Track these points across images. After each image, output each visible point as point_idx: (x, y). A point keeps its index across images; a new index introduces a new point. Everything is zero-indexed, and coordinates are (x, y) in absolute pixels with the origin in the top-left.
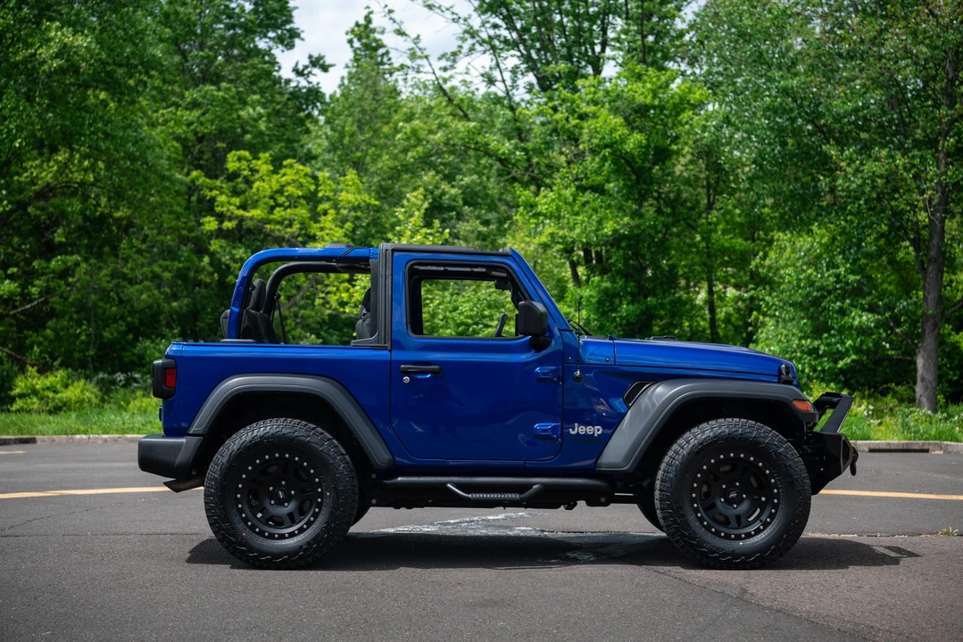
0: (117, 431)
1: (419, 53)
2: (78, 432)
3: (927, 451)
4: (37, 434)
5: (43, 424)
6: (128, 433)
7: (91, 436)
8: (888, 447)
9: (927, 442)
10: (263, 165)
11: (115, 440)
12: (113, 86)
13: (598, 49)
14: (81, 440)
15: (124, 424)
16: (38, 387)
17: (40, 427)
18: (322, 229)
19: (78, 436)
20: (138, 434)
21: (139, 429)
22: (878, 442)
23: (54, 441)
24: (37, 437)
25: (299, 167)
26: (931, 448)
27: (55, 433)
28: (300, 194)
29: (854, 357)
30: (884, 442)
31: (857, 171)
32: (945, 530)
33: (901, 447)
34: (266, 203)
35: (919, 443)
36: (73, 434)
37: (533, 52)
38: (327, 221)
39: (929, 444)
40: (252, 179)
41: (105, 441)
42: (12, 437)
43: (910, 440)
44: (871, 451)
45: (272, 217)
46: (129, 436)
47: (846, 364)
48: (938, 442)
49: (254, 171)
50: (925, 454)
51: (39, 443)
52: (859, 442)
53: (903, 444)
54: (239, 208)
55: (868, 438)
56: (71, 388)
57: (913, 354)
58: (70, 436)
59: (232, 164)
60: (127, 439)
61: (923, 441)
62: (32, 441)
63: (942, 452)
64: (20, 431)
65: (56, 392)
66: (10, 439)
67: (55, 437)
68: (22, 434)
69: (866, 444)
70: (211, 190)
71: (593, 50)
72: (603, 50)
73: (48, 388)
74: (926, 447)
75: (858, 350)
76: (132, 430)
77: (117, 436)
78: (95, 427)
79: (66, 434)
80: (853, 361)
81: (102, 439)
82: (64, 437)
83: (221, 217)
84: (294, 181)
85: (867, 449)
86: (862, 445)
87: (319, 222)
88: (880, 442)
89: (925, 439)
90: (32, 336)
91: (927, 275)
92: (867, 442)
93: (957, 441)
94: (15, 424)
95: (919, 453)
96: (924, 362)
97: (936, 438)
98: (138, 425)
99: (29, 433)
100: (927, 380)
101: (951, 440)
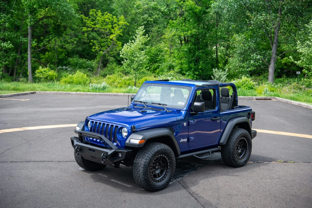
0: (57, 90)
3: (271, 99)
4: (36, 91)
6: (60, 91)
7: (50, 92)
8: (261, 98)
10: (99, 13)
11: (56, 93)
14: (48, 92)
16: (42, 71)
17: (37, 89)
18: (115, 31)
19: (47, 92)
20: (62, 91)
23: (40, 93)
24: (36, 92)
25: (109, 14)
26: (272, 98)
27: (41, 91)
28: (109, 21)
32: (279, 160)
33: (264, 98)
34: (100, 24)
35: (269, 97)
36: (46, 91)
38: (116, 29)
39: (272, 97)
40: (96, 17)
41: (54, 93)
42: (29, 92)
43: (267, 96)
44: (256, 99)
45: (102, 27)
46: (60, 92)
49: (97, 15)
50: (270, 101)
51: (37, 93)
52: (253, 97)
54: (93, 25)
56: (50, 72)
57: (268, 67)
58: (45, 92)
59: (91, 13)
60: (59, 93)
63: (275, 100)
64: (32, 90)
65: (46, 72)
66: (28, 93)
67: (41, 92)
68: (32, 91)
70: (86, 20)
74: (271, 98)
77: (57, 92)
78: (51, 89)
79: (44, 91)
81: (53, 93)
82: (43, 92)
83: (88, 27)
84: (107, 18)
85: (255, 99)
86: (254, 98)
87: (113, 29)
88: (259, 97)
89: (271, 96)
90: (42, 56)
91: (273, 47)
92: (255, 97)
93: (279, 97)
94: (31, 88)
95: (268, 100)
96: (271, 70)
97: (273, 96)
98: (63, 89)
99: (34, 90)
100: (271, 74)
101: (277, 97)
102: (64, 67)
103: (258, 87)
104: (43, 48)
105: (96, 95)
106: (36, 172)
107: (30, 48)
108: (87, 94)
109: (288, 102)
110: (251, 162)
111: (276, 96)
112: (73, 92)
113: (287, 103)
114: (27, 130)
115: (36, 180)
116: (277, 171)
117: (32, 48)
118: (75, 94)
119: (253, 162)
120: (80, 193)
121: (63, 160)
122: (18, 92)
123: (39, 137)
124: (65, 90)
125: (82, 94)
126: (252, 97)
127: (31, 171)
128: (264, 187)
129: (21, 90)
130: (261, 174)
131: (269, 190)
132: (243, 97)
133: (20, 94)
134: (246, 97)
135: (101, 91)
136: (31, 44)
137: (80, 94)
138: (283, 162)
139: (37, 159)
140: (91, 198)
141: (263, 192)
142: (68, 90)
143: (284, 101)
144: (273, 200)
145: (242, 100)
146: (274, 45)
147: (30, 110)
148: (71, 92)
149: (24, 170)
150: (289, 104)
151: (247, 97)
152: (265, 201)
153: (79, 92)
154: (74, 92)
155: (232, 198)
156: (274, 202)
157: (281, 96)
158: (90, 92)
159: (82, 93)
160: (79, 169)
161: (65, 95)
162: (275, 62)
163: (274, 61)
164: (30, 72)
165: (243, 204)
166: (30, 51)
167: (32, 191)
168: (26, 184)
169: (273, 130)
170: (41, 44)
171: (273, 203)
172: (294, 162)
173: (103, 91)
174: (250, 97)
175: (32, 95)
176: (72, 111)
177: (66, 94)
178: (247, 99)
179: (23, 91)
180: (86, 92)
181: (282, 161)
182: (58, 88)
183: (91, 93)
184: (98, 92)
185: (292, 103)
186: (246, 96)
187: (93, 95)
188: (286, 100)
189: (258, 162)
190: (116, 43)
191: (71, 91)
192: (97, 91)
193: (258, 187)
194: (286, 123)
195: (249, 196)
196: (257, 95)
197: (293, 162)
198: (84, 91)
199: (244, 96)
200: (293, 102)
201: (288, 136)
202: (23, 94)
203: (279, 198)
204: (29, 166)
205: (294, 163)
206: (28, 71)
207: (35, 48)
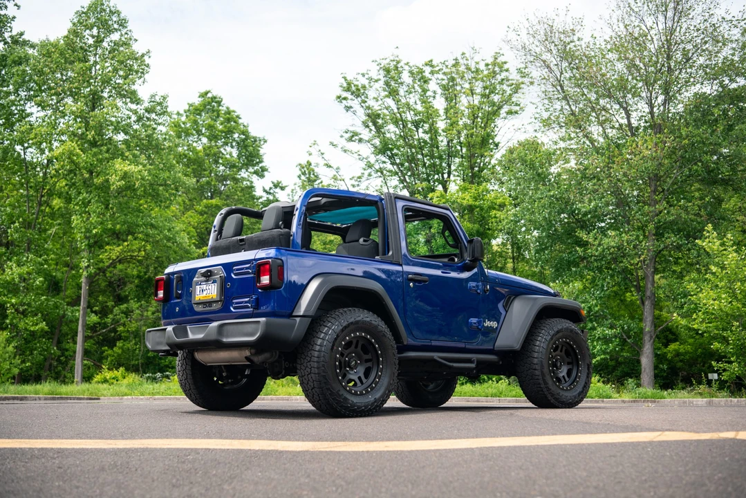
0: (149, 394)
1: (339, 178)
2: (126, 395)
4: (101, 395)
5: (105, 389)
7: (134, 397)
11: (148, 399)
12: (156, 197)
13: (446, 176)
14: (128, 399)
15: (154, 389)
16: (108, 377)
19: (126, 397)
20: (162, 395)
21: (163, 393)
23: (111, 400)
24: (101, 398)
27: (112, 395)
29: (602, 356)
31: (600, 245)
36: (123, 396)
37: (406, 177)
41: (142, 399)
47: (597, 361)
51: (102, 400)
56: (127, 379)
57: (638, 354)
58: (121, 397)
60: (155, 398)
62: (99, 399)
65: (117, 381)
67: (111, 398)
68: (92, 395)
71: (443, 177)
72: (449, 177)
73: (114, 378)
75: (604, 352)
76: (158, 393)
78: (136, 392)
79: (118, 396)
80: (601, 359)
81: (140, 399)
90: (107, 351)
91: (645, 307)
94: (88, 390)
96: (646, 361)
99: (96, 395)
100: (647, 370)
102: (159, 375)
104: (113, 326)
107: (83, 326)
117: (86, 327)
136: (84, 321)
146: (647, 303)
162: (652, 341)
163: (651, 339)
166: (81, 333)
175: (93, 402)
207: (93, 328)
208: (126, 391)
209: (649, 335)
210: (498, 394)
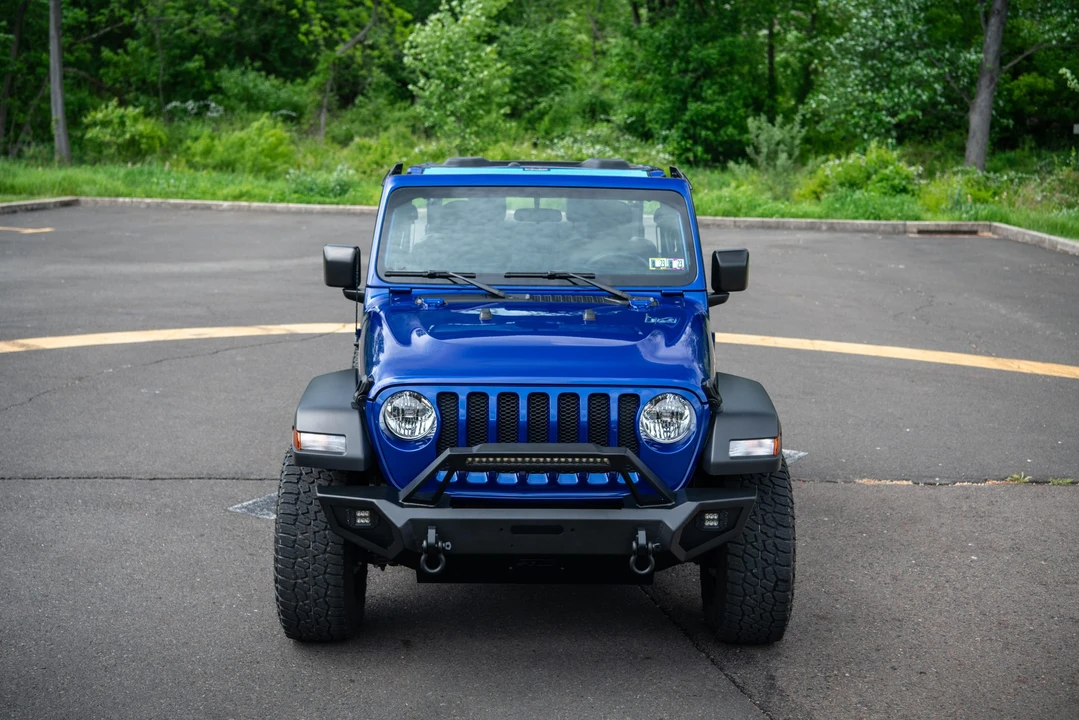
0: (160, 195)
2: (122, 194)
3: (974, 232)
4: (81, 194)
6: (171, 198)
7: (135, 200)
8: (937, 229)
9: (977, 223)
11: (158, 205)
14: (124, 202)
17: (86, 188)
19: (121, 199)
20: (182, 198)
21: (183, 194)
22: (927, 223)
23: (96, 203)
24: (82, 198)
26: (980, 229)
27: (100, 195)
29: (910, 112)
30: (933, 223)
32: (1016, 476)
33: (949, 229)
35: (969, 224)
36: (118, 195)
39: (979, 225)
41: (148, 205)
42: (54, 200)
43: (960, 219)
44: (920, 232)
46: (172, 201)
48: (988, 223)
50: (973, 237)
51: (82, 206)
52: (908, 223)
53: (953, 225)
55: (917, 218)
57: (967, 108)
58: (113, 199)
60: (169, 204)
61: (972, 222)
62: (76, 203)
63: (990, 234)
64: (64, 191)
66: (49, 203)
67: (98, 199)
68: (66, 195)
69: (915, 226)
74: (975, 228)
76: (175, 195)
77: (159, 200)
78: (139, 190)
79: (109, 196)
81: (145, 203)
82: (107, 199)
85: (915, 230)
86: (912, 226)
88: (929, 222)
89: (976, 219)
91: (989, 28)
92: (917, 223)
93: (1007, 222)
94: (60, 184)
95: (967, 236)
96: (978, 119)
97: (986, 219)
98: (182, 188)
99: (73, 194)
101: (1001, 221)
103: (928, 184)
104: (108, 29)
105: (310, 213)
106: (57, 522)
107: (57, 30)
108: (274, 212)
109: (1042, 241)
110: (905, 483)
111: (995, 221)
112: (221, 203)
113: (1037, 247)
114: (34, 348)
115: (57, 553)
116: (1006, 519)
117: (64, 27)
118: (232, 209)
119: (910, 483)
120: (231, 606)
121: (170, 470)
122: (9, 197)
123: (80, 379)
124: (192, 192)
125: (256, 211)
126: (905, 225)
127: (41, 517)
128: (958, 586)
129: (20, 193)
130: (944, 530)
131: (978, 597)
132: (870, 225)
133: (19, 206)
134: (879, 225)
135: (328, 200)
136: (59, 18)
137: (249, 209)
138: (1031, 482)
139: (68, 468)
140: (272, 629)
141: (953, 606)
142: (204, 195)
143: (1027, 238)
144: (994, 638)
145: (865, 235)
146: (993, 21)
147: (54, 269)
148: (215, 202)
149: (10, 513)
150: (1044, 249)
151: (885, 225)
152: (963, 642)
153: (246, 201)
154: (225, 199)
155: (831, 630)
156: (998, 646)
157: (1013, 217)
158: (288, 202)
159: (255, 204)
160: (231, 509)
161: (192, 212)
162: (993, 87)
163: (991, 83)
164: (61, 123)
165: (875, 656)
166: (56, 41)
167: (39, 598)
168: (16, 569)
169: (988, 354)
170: (100, 14)
171: (995, 651)
172: (1073, 483)
173: (336, 200)
174: (894, 222)
175: (66, 211)
176: (215, 276)
177: (195, 207)
178: (884, 233)
179: (32, 194)
180: (274, 201)
181: (1027, 479)
182: (165, 185)
183: (291, 205)
184: (319, 203)
185: (1059, 247)
186: (880, 219)
187: (298, 213)
188: (1035, 233)
189: (932, 481)
190: (387, 15)
191: (214, 196)
192: (313, 199)
193: (933, 586)
194: (1038, 325)
195: (898, 624)
196: (924, 215)
197: (1069, 480)
198: (264, 199)
199: (875, 219)
200: (1063, 244)
201: (1046, 376)
202: (29, 207)
203: (1017, 631)
204: (32, 498)
205: (1072, 488)
206: (54, 118)
207: (74, 30)
208: (122, 188)
209: (988, 77)
210: (734, 211)
